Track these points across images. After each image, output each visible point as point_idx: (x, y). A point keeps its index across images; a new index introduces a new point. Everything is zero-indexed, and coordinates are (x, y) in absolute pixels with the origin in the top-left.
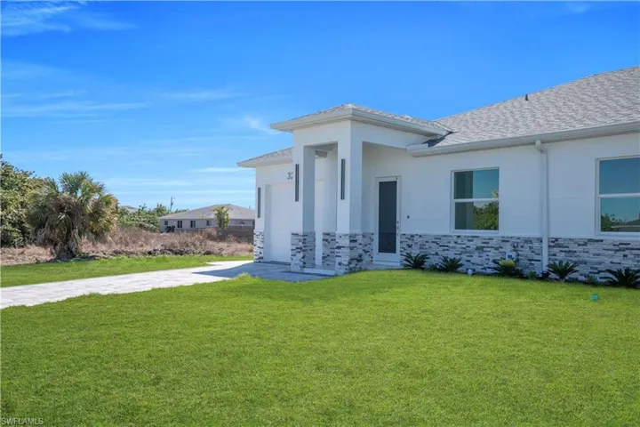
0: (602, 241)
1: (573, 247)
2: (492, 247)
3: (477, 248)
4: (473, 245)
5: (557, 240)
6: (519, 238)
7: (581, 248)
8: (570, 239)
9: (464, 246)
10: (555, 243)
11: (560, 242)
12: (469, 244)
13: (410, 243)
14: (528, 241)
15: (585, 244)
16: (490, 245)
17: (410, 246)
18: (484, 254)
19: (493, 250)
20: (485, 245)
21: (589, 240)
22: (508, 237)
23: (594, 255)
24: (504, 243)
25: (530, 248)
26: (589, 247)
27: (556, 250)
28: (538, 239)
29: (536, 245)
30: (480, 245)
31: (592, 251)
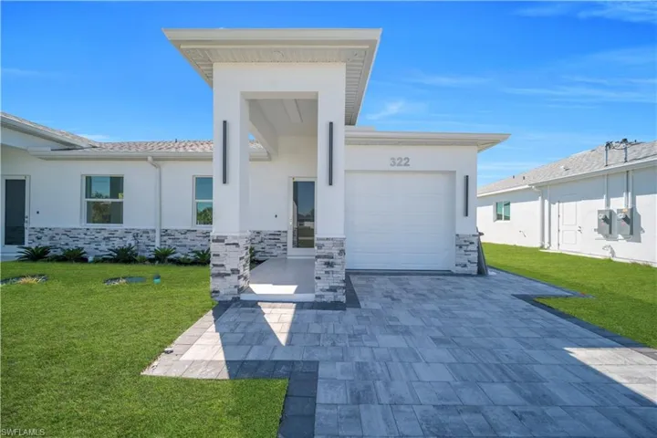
0: (196, 231)
1: (178, 235)
3: (105, 238)
4: (101, 236)
5: (166, 230)
6: (138, 230)
7: (183, 236)
8: (176, 230)
9: (93, 237)
10: (165, 233)
11: (169, 232)
13: (40, 235)
14: (146, 232)
15: (185, 233)
16: (115, 236)
17: (39, 238)
18: (111, 243)
19: (118, 239)
20: (111, 236)
21: (188, 231)
22: (130, 229)
23: (191, 240)
24: (127, 234)
25: (147, 237)
26: (188, 235)
27: (166, 238)
28: (153, 230)
29: (151, 235)
30: (106, 235)
31: (189, 238)
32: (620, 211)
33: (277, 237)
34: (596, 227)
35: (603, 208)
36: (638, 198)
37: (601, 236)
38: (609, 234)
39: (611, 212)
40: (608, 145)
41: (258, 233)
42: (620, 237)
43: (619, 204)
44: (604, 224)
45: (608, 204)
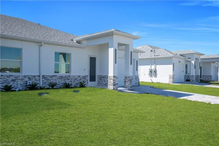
0: (56, 76)
1: (49, 78)
2: (19, 80)
3: (12, 80)
4: (10, 79)
5: (44, 76)
6: (31, 76)
8: (48, 76)
9: (5, 80)
11: (45, 76)
12: (8, 79)
14: (34, 76)
15: (52, 77)
16: (18, 79)
18: (16, 82)
19: (20, 81)
20: (16, 79)
21: (53, 76)
22: (26, 75)
23: (54, 80)
24: (24, 78)
25: (35, 79)
28: (38, 76)
30: (13, 79)
31: (54, 79)
32: (153, 69)
33: (85, 78)
34: (149, 74)
35: (150, 68)
36: (157, 66)
37: (149, 76)
38: (151, 76)
39: (152, 70)
40: (151, 50)
41: (79, 76)
42: (153, 76)
43: (153, 67)
44: (150, 73)
45: (151, 67)
